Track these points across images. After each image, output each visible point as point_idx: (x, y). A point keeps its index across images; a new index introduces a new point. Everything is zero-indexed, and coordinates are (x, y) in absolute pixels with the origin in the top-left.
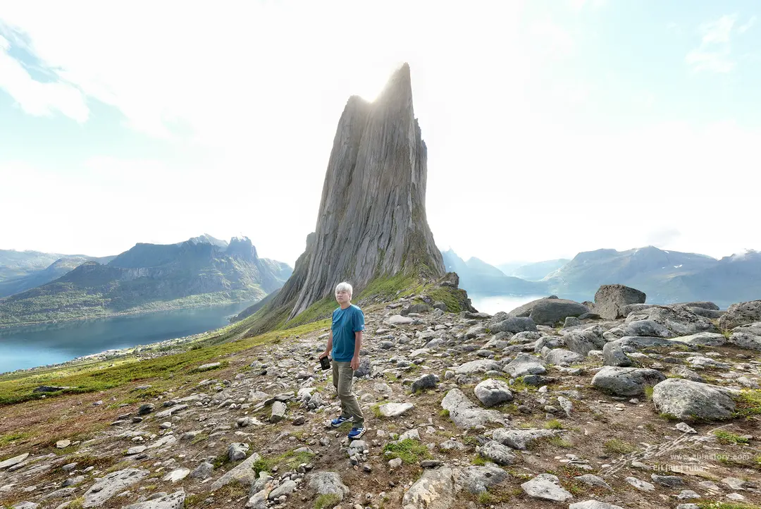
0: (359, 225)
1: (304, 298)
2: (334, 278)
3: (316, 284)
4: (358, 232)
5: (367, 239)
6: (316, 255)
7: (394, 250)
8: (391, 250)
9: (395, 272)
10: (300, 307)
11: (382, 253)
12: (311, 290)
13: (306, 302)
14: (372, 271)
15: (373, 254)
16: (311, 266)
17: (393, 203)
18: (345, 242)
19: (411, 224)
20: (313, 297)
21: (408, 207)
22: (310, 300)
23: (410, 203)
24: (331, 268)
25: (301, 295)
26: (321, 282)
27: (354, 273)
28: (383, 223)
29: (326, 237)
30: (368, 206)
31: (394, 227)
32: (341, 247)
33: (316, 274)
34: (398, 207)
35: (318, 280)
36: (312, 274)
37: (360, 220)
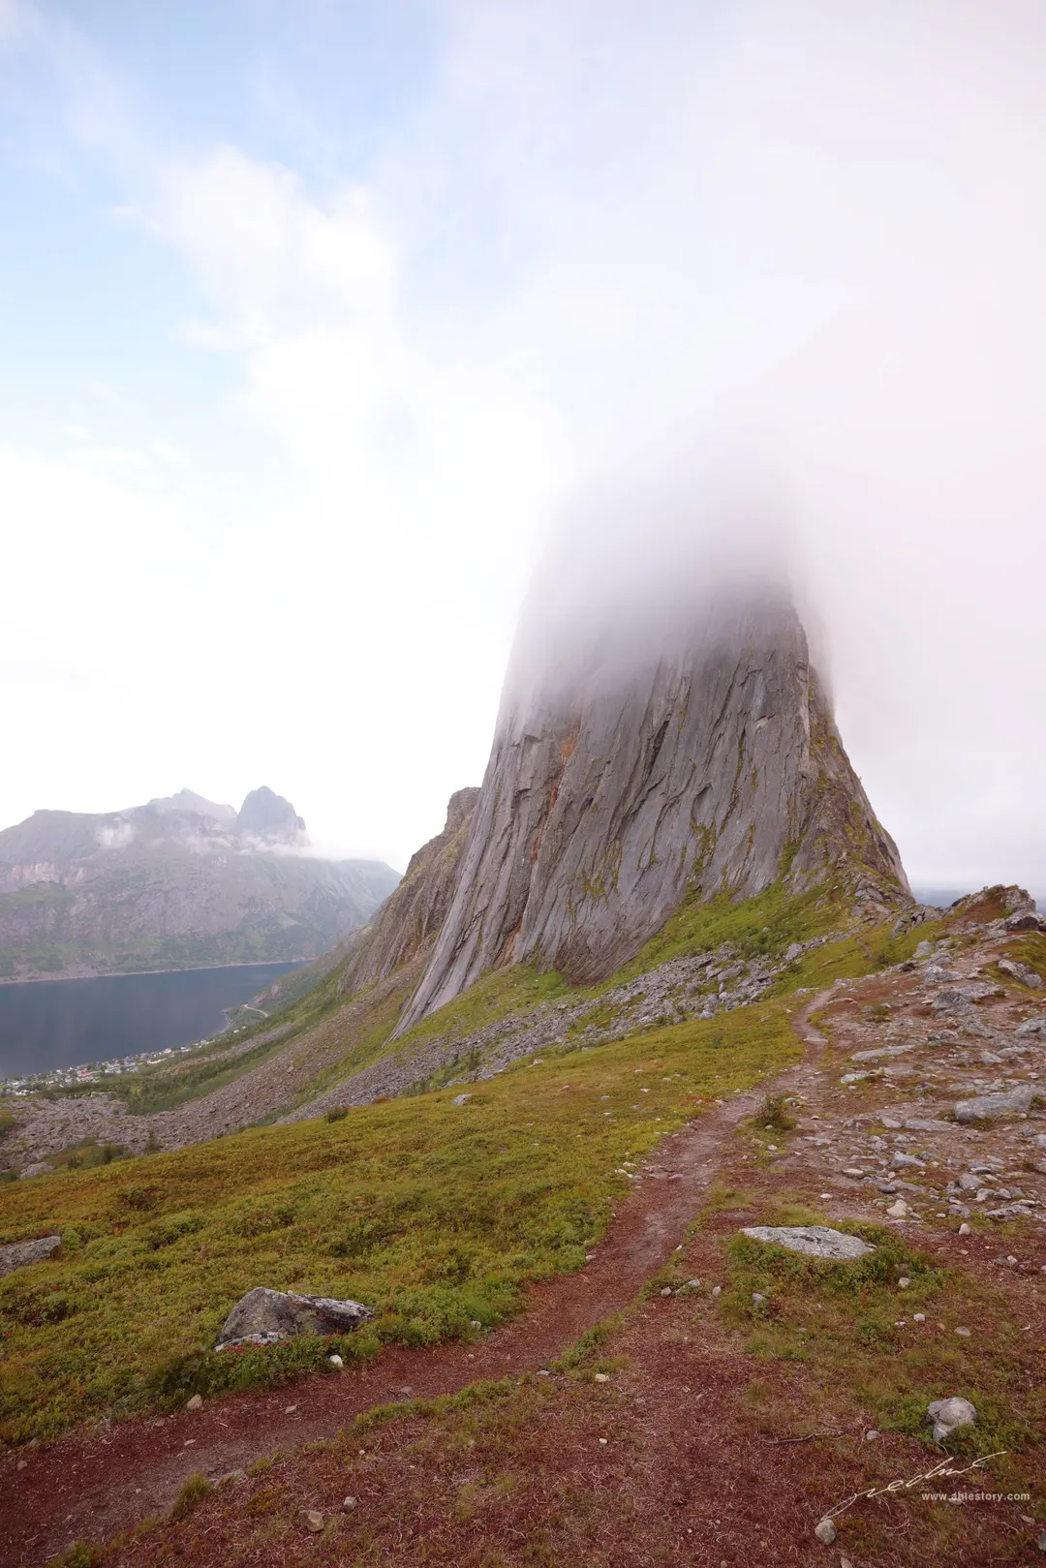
0: (629, 768)
1: (453, 959)
2: (548, 899)
3: (491, 913)
4: (624, 785)
5: (657, 801)
6: (489, 839)
7: (752, 828)
8: (739, 827)
9: (759, 885)
10: (439, 986)
11: (708, 838)
12: (475, 935)
13: (458, 971)
14: (675, 882)
15: (676, 836)
16: (469, 865)
17: (745, 713)
18: (583, 808)
19: (808, 765)
20: (482, 955)
21: (799, 722)
22: (471, 964)
23: (803, 712)
24: (541, 872)
25: (441, 949)
26: (506, 907)
27: (613, 885)
28: (709, 762)
29: (520, 796)
30: (656, 721)
31: (747, 770)
32: (571, 819)
33: (488, 886)
34: (762, 723)
35: (496, 904)
36: (473, 885)
37: (632, 756)
